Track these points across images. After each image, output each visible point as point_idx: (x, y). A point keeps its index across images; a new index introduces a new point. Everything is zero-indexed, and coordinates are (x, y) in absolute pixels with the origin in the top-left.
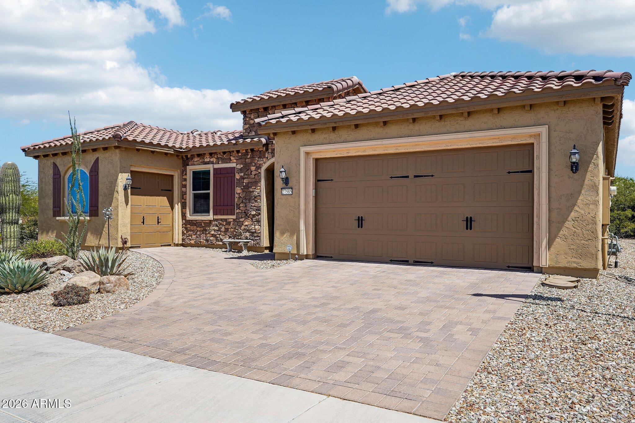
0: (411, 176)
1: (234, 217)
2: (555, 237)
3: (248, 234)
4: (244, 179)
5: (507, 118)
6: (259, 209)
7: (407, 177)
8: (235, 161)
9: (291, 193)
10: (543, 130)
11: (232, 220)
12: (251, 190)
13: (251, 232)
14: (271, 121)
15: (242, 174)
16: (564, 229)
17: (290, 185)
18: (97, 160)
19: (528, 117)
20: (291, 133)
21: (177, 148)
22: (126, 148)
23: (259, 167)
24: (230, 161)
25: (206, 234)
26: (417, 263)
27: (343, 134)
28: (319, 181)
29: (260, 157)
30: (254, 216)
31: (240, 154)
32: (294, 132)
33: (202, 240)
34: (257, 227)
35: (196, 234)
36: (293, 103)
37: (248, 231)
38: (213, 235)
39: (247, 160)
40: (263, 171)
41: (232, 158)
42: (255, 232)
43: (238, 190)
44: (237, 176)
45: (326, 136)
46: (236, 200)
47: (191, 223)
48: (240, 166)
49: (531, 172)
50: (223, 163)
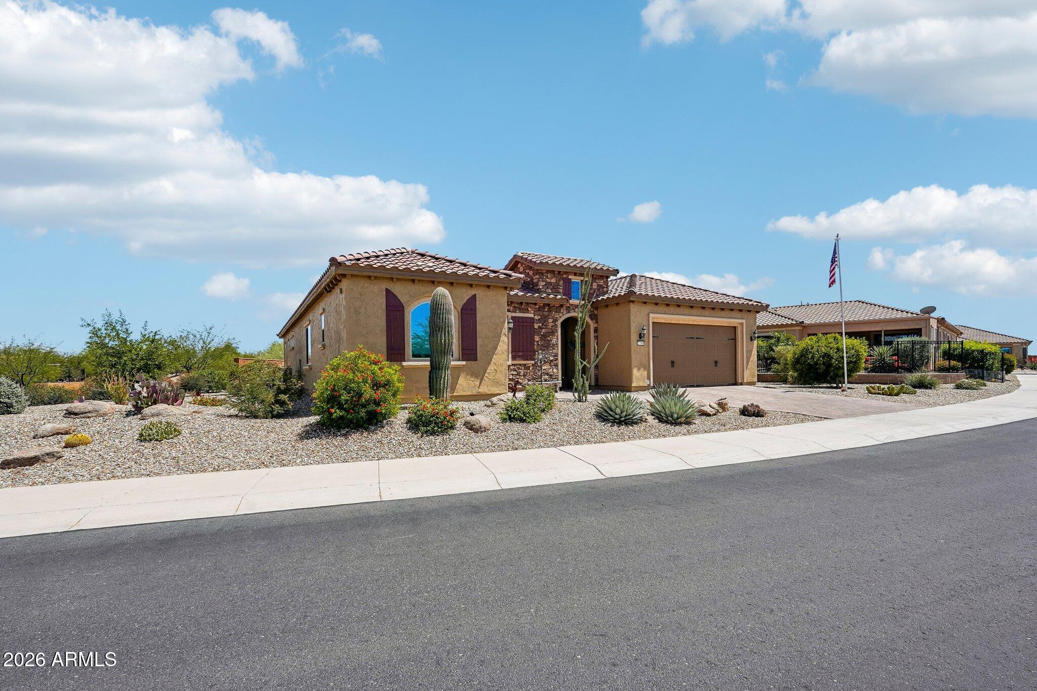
1: (533, 362)
6: (556, 355)
8: (533, 312)
9: (643, 344)
11: (531, 365)
12: (549, 339)
15: (541, 325)
23: (555, 321)
24: (527, 311)
29: (556, 312)
30: (552, 361)
31: (539, 307)
34: (555, 370)
37: (547, 374)
39: (545, 312)
40: (559, 323)
41: (529, 309)
42: (554, 375)
43: (537, 338)
44: (536, 326)
46: (535, 347)
48: (537, 317)
50: (520, 312)
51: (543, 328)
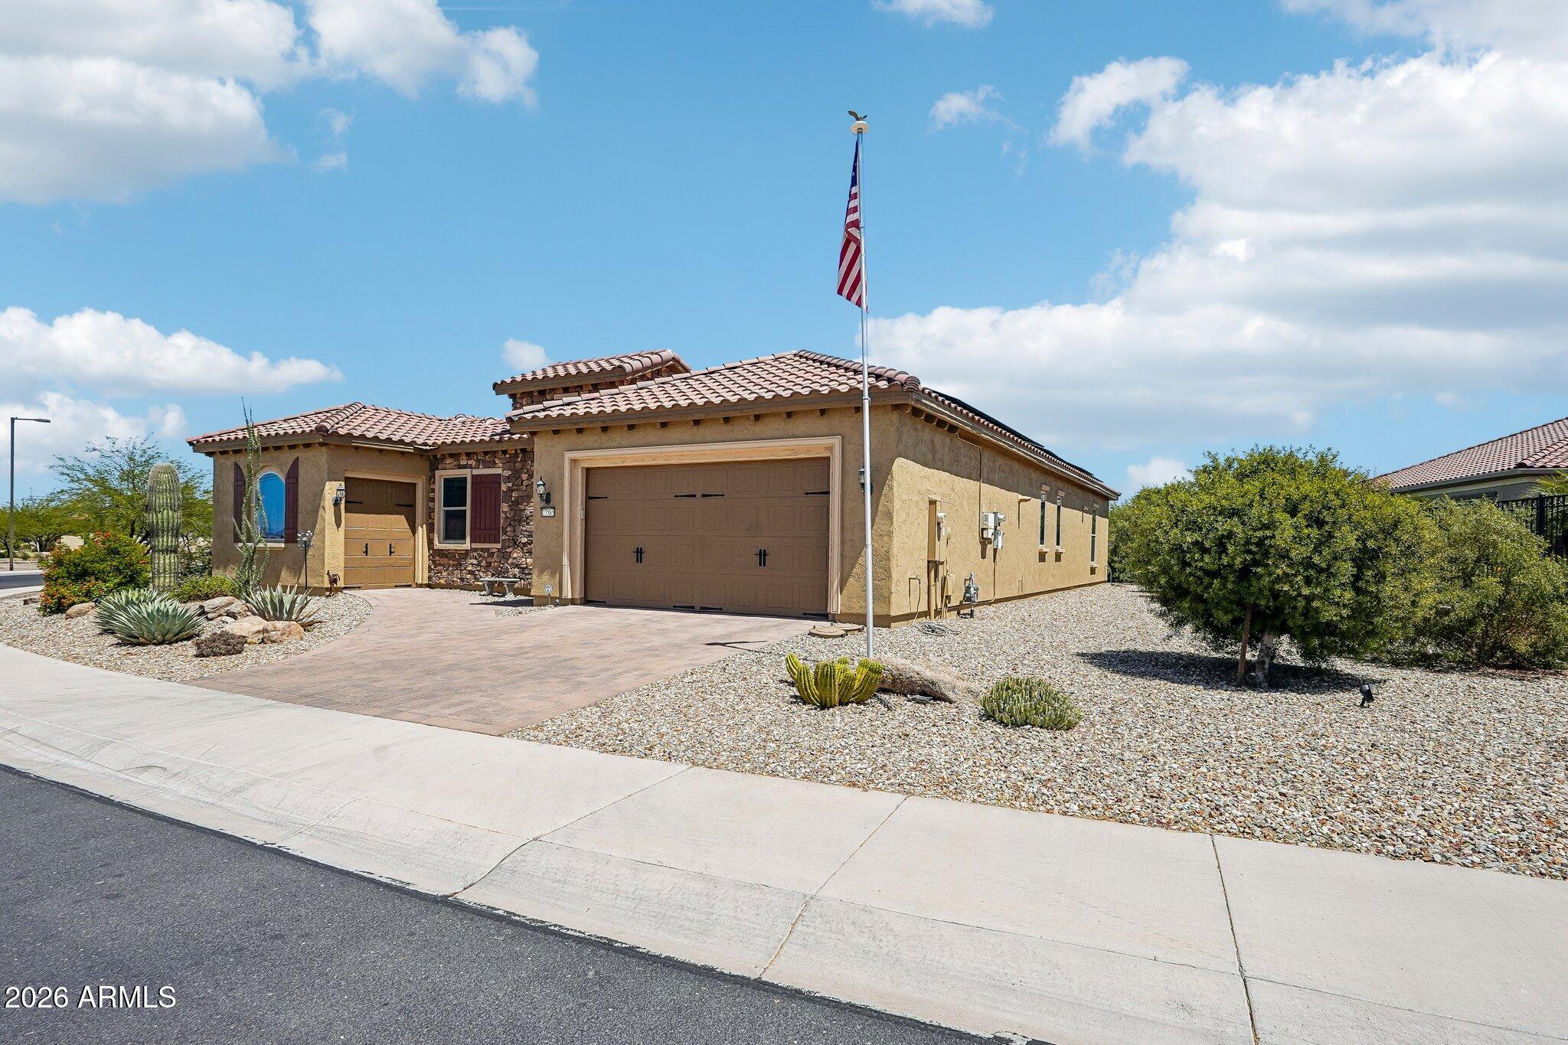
0: (699, 495)
1: (499, 546)
2: (849, 576)
3: (516, 571)
4: (512, 491)
5: (800, 425)
6: (531, 534)
7: (694, 496)
8: (501, 465)
9: (553, 514)
10: (836, 441)
11: (496, 550)
12: (522, 507)
13: (521, 568)
14: (525, 416)
15: (510, 485)
16: (857, 566)
17: (551, 504)
18: (296, 462)
19: (822, 424)
20: (551, 433)
21: (419, 445)
22: (337, 446)
23: (532, 476)
24: (494, 465)
25: (461, 570)
26: (705, 610)
27: (617, 437)
28: (590, 498)
30: (525, 544)
31: (508, 456)
32: (556, 432)
33: (455, 579)
34: (528, 560)
35: (447, 570)
36: (577, 386)
37: (517, 566)
38: (471, 572)
39: (517, 465)
41: (497, 461)
42: (527, 568)
43: (505, 507)
44: (504, 488)
45: (595, 438)
46: (502, 522)
47: (441, 553)
48: (507, 473)
49: (828, 493)
50: (484, 467)
51: (514, 490)
